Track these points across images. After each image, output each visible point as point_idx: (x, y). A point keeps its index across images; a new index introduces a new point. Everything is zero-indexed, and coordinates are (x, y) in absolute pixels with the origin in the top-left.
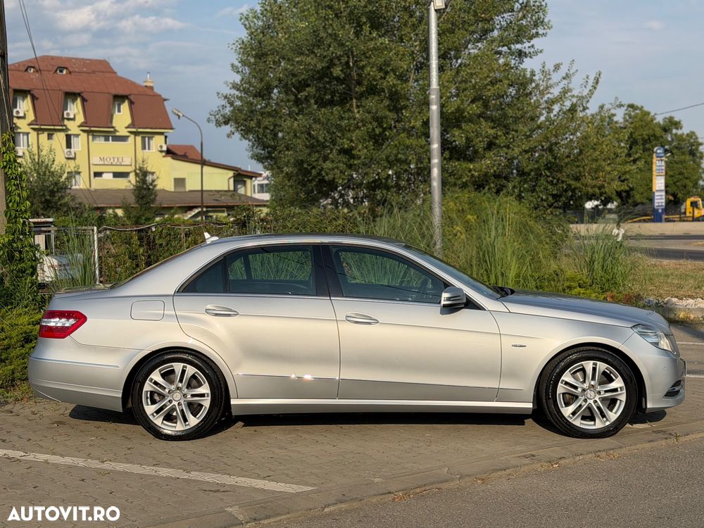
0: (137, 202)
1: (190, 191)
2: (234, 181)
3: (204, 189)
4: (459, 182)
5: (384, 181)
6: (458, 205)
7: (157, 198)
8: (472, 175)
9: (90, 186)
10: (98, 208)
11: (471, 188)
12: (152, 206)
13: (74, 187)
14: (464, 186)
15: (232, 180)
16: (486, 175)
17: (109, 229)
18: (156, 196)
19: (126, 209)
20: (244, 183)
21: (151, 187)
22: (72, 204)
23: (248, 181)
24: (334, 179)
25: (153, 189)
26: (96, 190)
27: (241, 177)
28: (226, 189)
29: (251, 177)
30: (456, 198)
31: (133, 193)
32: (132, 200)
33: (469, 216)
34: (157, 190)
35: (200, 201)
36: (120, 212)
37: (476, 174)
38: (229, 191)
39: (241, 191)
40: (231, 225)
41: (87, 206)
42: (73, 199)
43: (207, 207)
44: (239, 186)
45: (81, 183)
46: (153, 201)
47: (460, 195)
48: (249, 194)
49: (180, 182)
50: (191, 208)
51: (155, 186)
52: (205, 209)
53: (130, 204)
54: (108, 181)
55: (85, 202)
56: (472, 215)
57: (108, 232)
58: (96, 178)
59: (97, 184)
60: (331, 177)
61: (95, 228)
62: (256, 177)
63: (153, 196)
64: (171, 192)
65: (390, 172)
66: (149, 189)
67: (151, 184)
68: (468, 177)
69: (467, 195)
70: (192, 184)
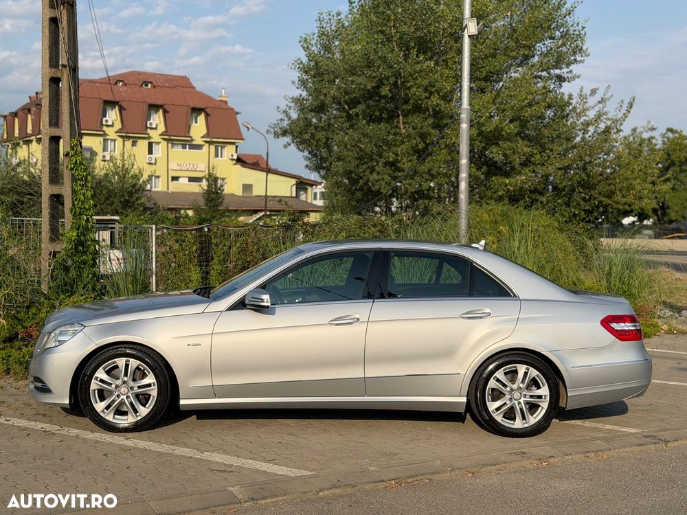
0: (206, 205)
1: (256, 196)
2: (297, 188)
3: (268, 194)
4: (495, 196)
5: (426, 192)
6: (491, 216)
7: (224, 202)
8: (509, 189)
9: (168, 189)
10: (171, 210)
11: (507, 201)
12: (221, 208)
13: (153, 189)
14: (500, 198)
15: (294, 188)
16: (521, 189)
17: (166, 228)
18: (223, 199)
19: (197, 210)
20: (306, 190)
21: (219, 191)
22: (148, 205)
23: (309, 189)
24: (380, 189)
25: (221, 194)
26: (173, 193)
27: (302, 185)
28: (289, 195)
29: (312, 185)
30: (490, 210)
31: (203, 196)
32: (202, 202)
33: (501, 228)
34: (225, 194)
35: (264, 206)
36: (190, 213)
37: (512, 189)
38: (291, 197)
39: (303, 197)
40: (276, 228)
41: (161, 206)
42: (149, 200)
43: (270, 211)
44: (301, 193)
45: (160, 186)
46: (221, 204)
47: (495, 207)
48: (309, 201)
49: (247, 188)
50: (256, 212)
51: (223, 190)
52: (268, 213)
53: (200, 206)
54: (184, 185)
55: (160, 203)
56: (504, 226)
57: (165, 231)
58: (174, 182)
59: (174, 187)
60: (377, 187)
61: (154, 227)
62: (316, 185)
63: (221, 200)
64: (239, 196)
65: (432, 185)
66: (217, 193)
67: (220, 189)
68: (504, 190)
69: (500, 208)
70: (258, 191)
